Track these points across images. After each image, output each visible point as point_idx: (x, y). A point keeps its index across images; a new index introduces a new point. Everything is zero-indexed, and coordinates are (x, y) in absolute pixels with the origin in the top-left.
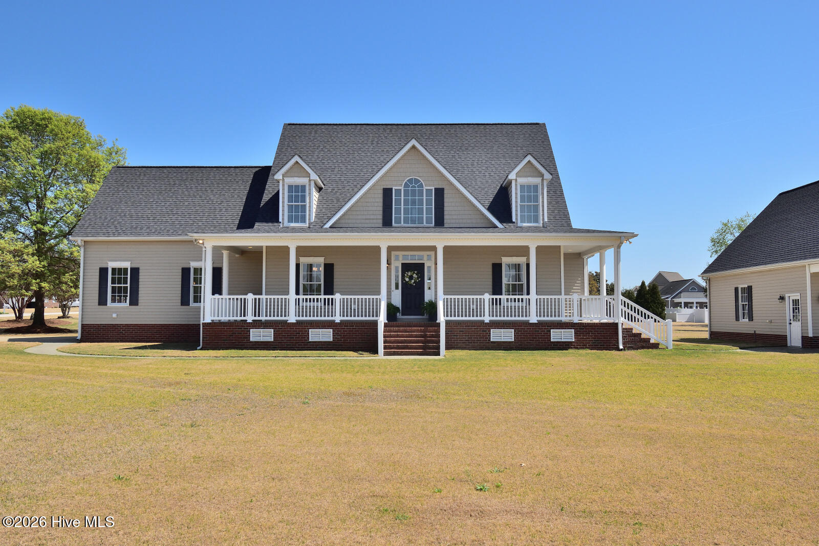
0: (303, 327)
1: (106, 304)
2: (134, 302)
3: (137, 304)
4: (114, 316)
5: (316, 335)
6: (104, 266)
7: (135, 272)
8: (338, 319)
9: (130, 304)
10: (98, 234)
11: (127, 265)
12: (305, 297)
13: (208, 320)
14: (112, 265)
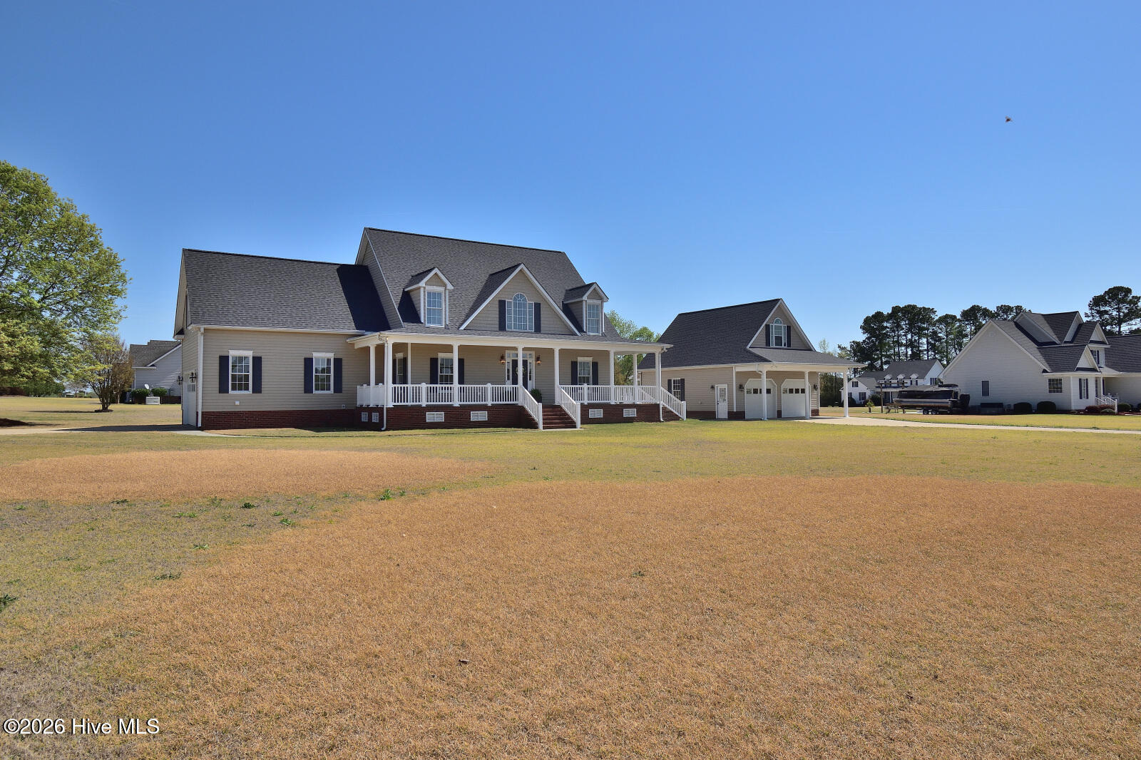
0: (466, 410)
1: (227, 392)
2: (257, 389)
3: (260, 392)
4: (237, 403)
5: (476, 416)
6: (224, 354)
7: (257, 361)
8: (489, 403)
9: (253, 392)
10: (220, 323)
11: (250, 354)
12: (441, 386)
13: (391, 405)
14: (233, 353)
